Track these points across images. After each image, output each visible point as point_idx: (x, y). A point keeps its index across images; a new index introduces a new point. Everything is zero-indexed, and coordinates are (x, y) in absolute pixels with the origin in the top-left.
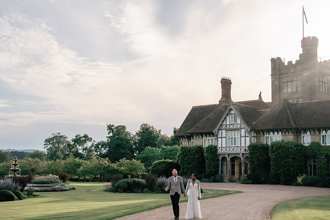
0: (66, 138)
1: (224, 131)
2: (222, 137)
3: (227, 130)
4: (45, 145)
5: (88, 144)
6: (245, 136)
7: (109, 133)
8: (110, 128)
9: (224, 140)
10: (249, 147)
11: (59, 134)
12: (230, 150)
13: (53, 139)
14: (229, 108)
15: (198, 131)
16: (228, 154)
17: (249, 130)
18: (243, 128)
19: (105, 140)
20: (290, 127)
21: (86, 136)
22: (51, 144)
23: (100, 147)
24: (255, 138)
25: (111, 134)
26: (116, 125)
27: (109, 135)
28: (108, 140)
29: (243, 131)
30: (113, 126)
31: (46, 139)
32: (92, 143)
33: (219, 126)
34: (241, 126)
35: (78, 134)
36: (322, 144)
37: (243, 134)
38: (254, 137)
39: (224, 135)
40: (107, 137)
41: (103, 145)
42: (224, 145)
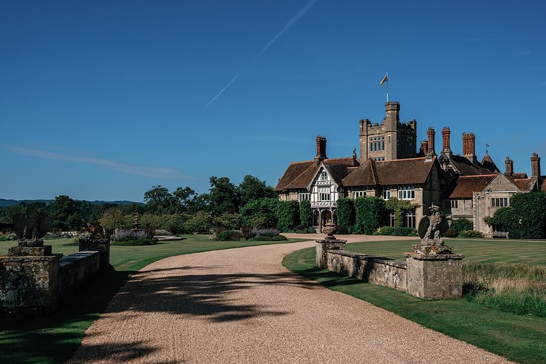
0: (167, 190)
1: (316, 187)
2: (314, 193)
3: (319, 187)
4: (145, 198)
5: (191, 197)
6: (335, 192)
7: (212, 186)
8: (213, 180)
9: (316, 195)
10: (337, 201)
11: (159, 186)
12: (321, 204)
13: (153, 191)
14: (320, 167)
15: (294, 187)
16: (320, 208)
17: (338, 186)
18: (333, 185)
19: (208, 192)
20: (372, 184)
21: (188, 189)
22: (151, 197)
23: (203, 199)
24: (343, 194)
25: (214, 187)
26: (219, 177)
27: (212, 188)
28: (211, 193)
29: (333, 187)
30: (216, 178)
31: (145, 192)
32: (194, 195)
33: (311, 183)
34: (331, 183)
35: (180, 187)
36: (399, 199)
37: (332, 191)
38: (342, 192)
39: (316, 191)
40: (210, 190)
41: (206, 197)
42: (316, 200)
